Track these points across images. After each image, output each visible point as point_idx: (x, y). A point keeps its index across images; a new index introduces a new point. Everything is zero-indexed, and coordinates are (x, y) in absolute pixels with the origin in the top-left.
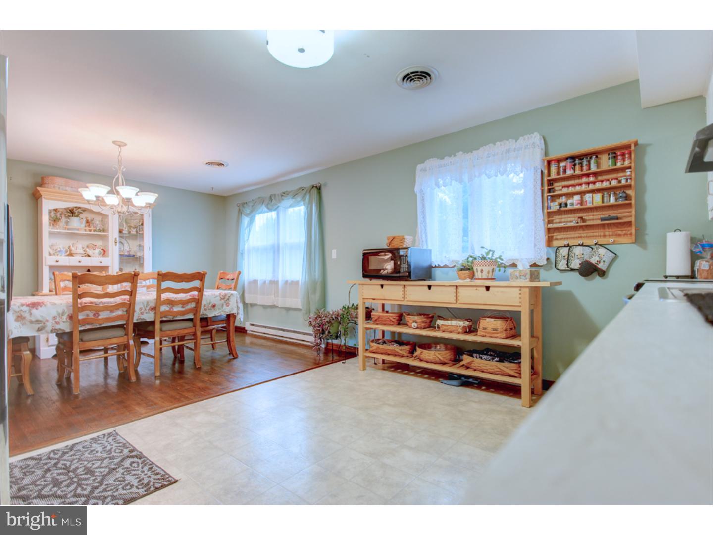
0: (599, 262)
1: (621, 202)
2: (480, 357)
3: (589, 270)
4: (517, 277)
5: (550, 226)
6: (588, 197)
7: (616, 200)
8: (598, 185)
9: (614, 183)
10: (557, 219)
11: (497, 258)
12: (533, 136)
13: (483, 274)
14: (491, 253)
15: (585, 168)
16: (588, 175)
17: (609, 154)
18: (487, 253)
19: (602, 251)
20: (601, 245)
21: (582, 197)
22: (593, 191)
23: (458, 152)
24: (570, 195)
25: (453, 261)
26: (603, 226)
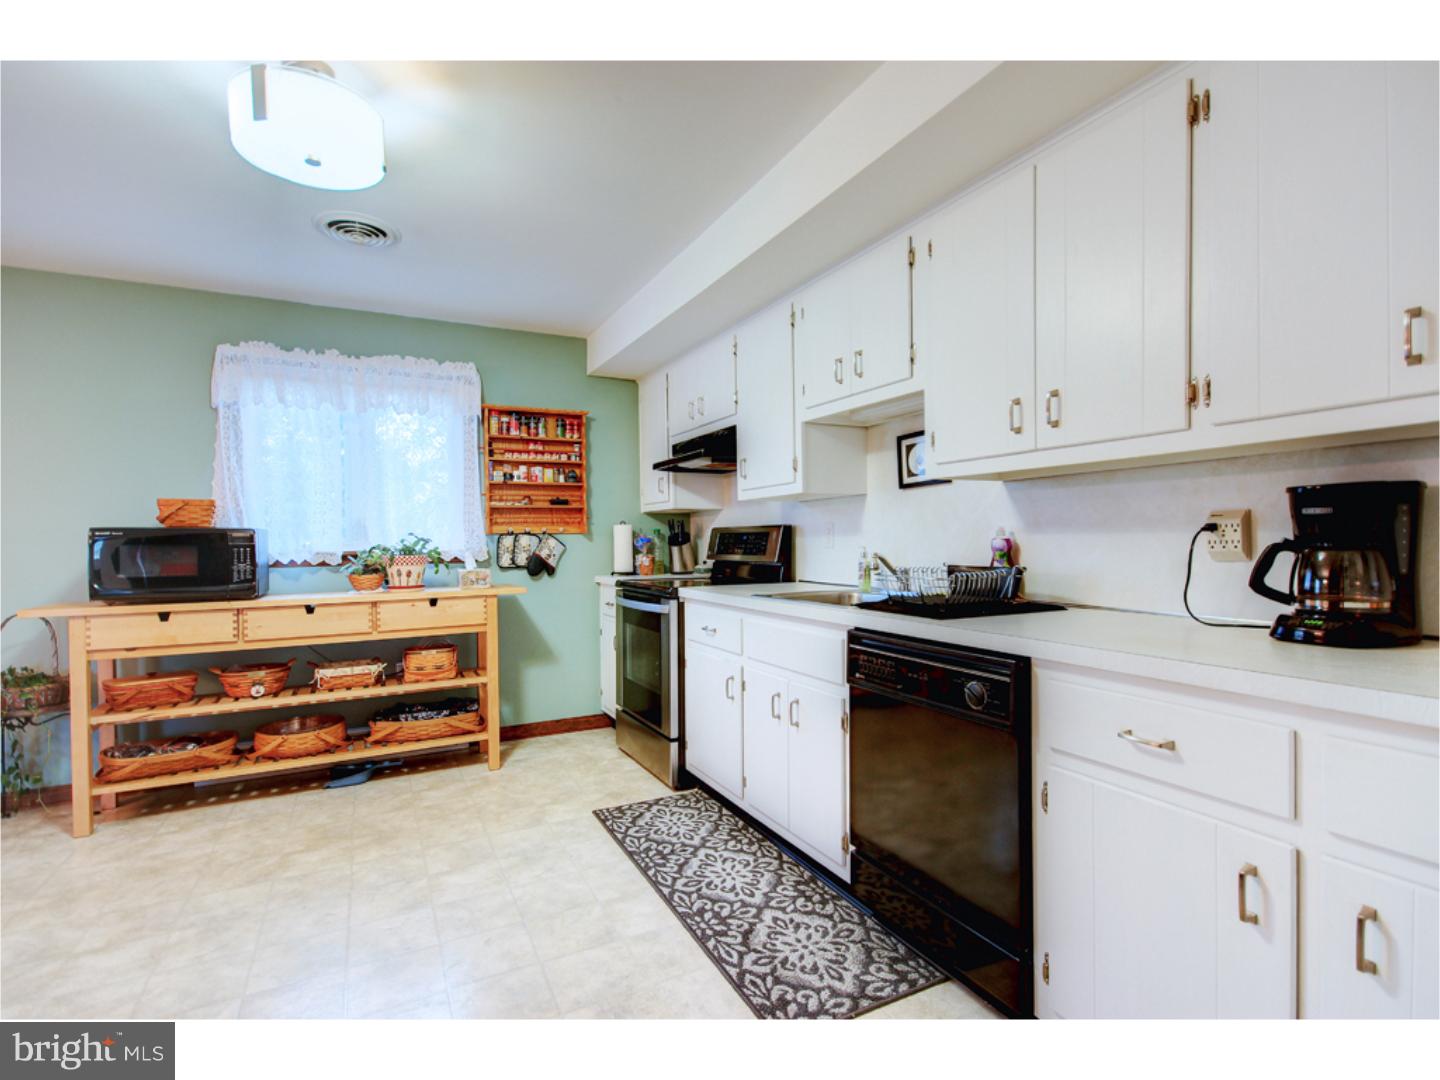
0: (549, 556)
1: (571, 483)
2: (413, 717)
3: (539, 567)
4: (472, 581)
5: (494, 504)
6: (537, 470)
7: (566, 481)
8: (547, 458)
9: (564, 458)
10: (497, 493)
11: (431, 551)
12: (468, 366)
13: (410, 579)
14: (422, 543)
15: (533, 431)
16: (535, 442)
17: (557, 420)
18: (416, 543)
19: (552, 542)
20: (550, 535)
21: (528, 469)
22: (544, 465)
23: (330, 348)
24: (516, 464)
25: (318, 554)
26: (551, 510)
